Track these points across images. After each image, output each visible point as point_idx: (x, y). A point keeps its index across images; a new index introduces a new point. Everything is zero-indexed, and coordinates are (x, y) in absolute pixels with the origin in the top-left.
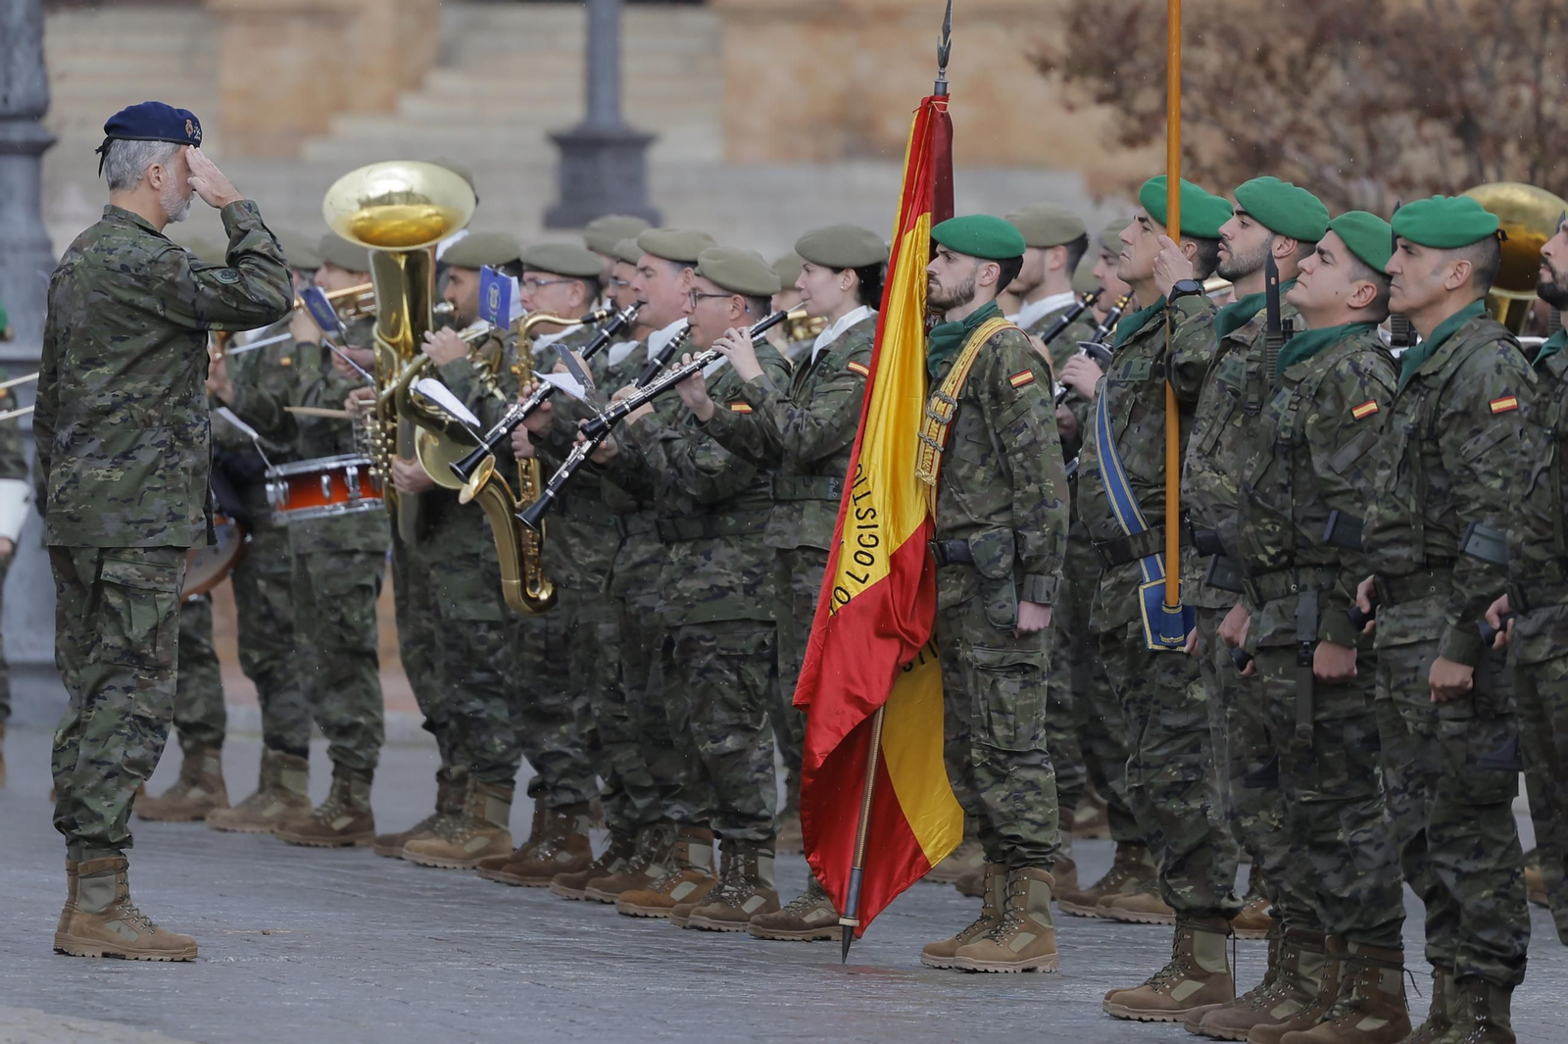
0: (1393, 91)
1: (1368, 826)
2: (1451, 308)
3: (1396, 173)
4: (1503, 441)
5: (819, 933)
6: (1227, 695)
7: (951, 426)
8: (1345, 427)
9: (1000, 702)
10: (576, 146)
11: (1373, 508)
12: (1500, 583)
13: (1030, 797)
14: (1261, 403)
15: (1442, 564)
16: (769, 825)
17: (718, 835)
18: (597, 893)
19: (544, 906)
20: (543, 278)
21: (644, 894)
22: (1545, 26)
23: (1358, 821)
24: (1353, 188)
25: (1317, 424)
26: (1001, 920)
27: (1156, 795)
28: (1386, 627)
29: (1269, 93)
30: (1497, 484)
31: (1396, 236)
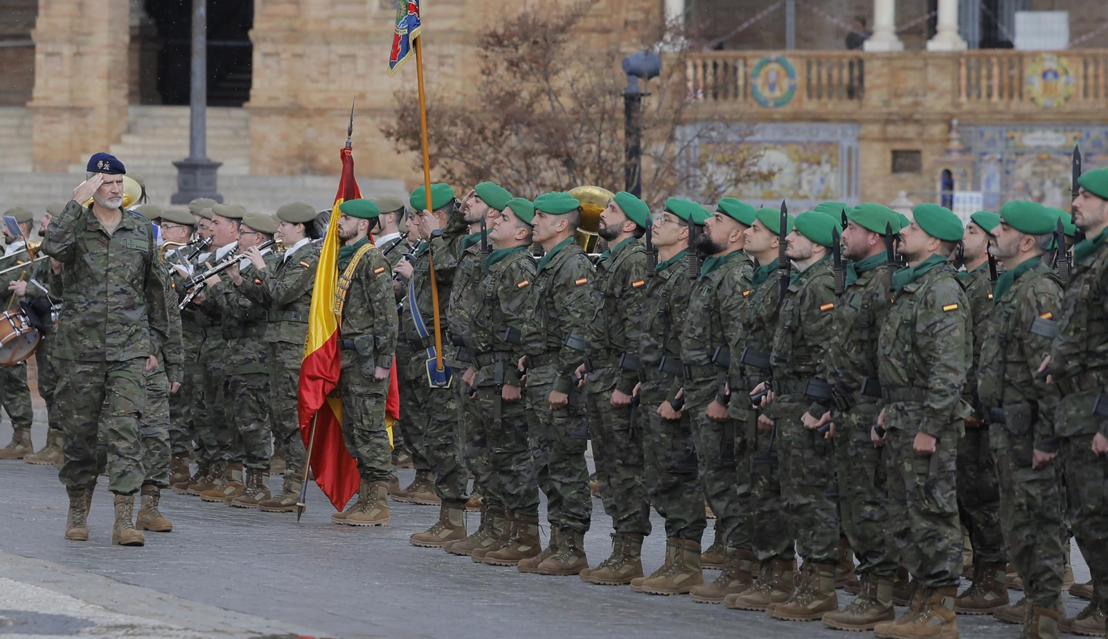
0: (537, 146)
1: (524, 463)
2: (559, 240)
3: (539, 181)
4: (581, 297)
5: (288, 509)
6: (466, 407)
7: (348, 290)
8: (514, 291)
9: (366, 410)
10: (185, 167)
11: (525, 326)
12: (579, 358)
13: (379, 450)
14: (480, 280)
15: (554, 350)
16: (268, 462)
17: (245, 466)
18: (192, 491)
19: (169, 497)
20: (170, 225)
21: (212, 492)
22: (602, 119)
23: (520, 461)
24: (520, 188)
25: (502, 290)
26: (366, 504)
27: (434, 449)
28: (531, 377)
29: (484, 145)
30: (578, 315)
31: (535, 209)
